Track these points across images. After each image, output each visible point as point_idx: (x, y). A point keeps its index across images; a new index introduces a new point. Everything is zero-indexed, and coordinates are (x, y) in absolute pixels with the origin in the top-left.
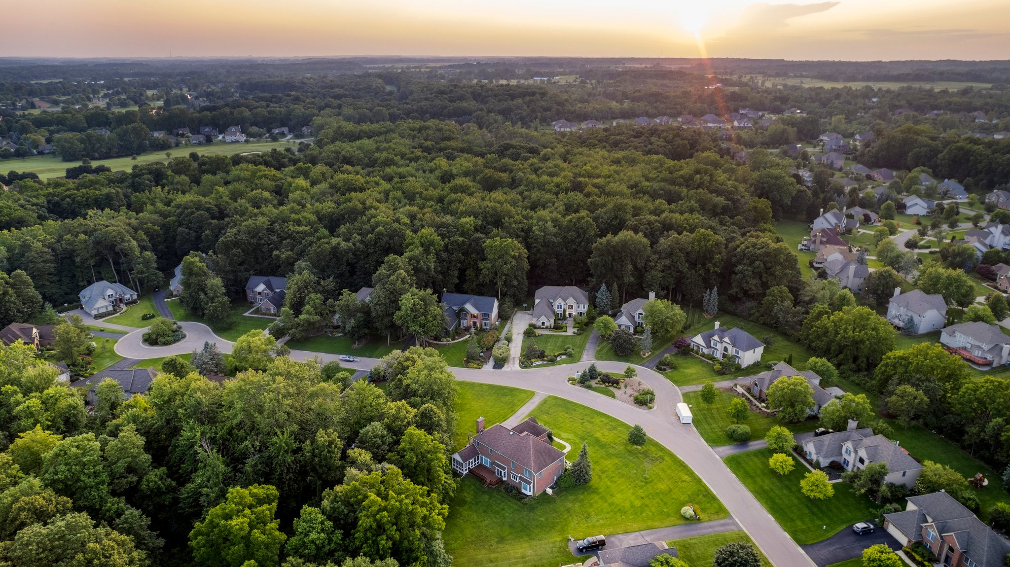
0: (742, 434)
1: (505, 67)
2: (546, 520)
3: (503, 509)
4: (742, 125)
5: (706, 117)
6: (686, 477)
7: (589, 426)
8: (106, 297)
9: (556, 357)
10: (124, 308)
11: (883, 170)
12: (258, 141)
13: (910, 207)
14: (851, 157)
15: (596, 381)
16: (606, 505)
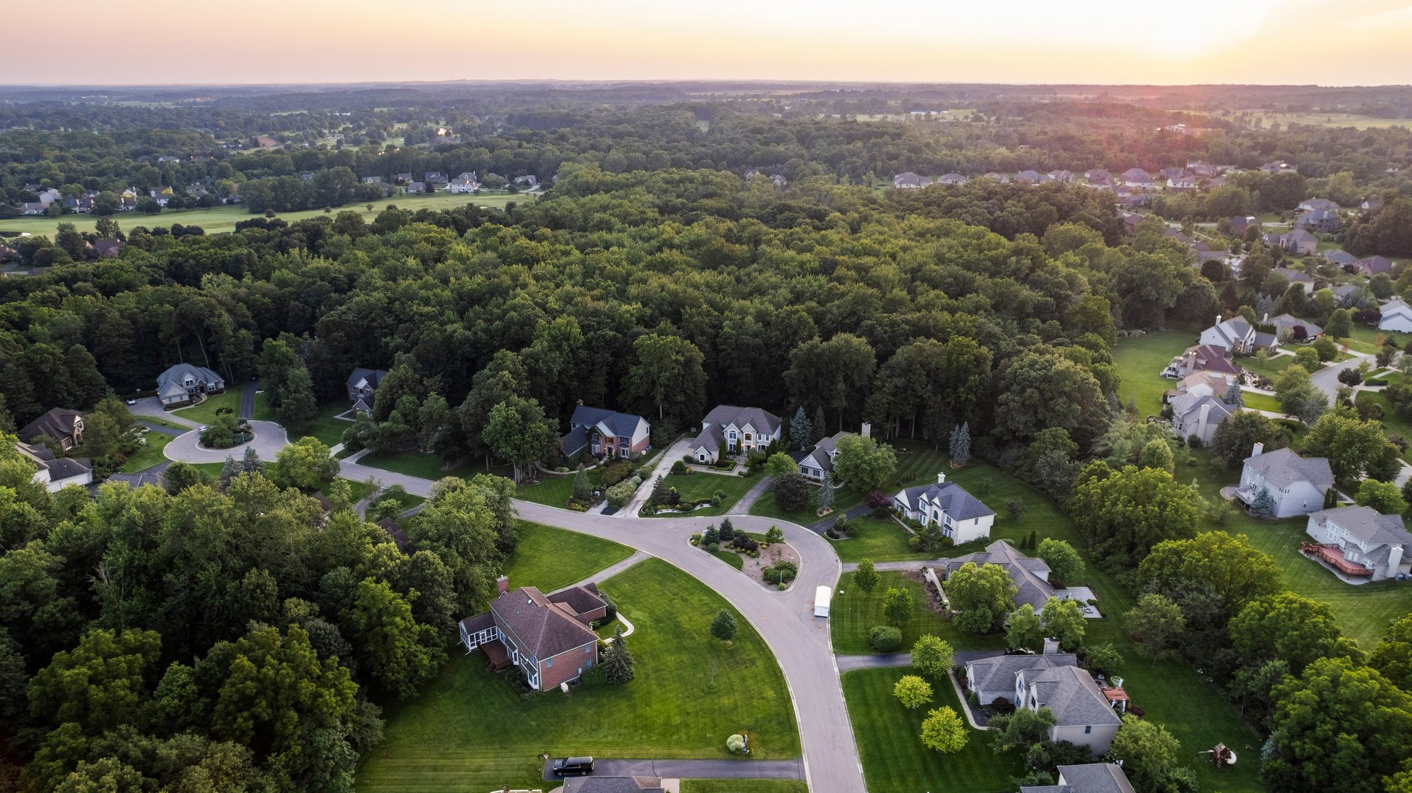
0: (884, 640)
1: (875, 96)
2: (538, 726)
3: (492, 703)
4: (1179, 186)
5: (1130, 173)
6: (770, 694)
7: (678, 603)
8: (184, 384)
9: (694, 505)
10: (204, 397)
11: (1373, 258)
12: (492, 193)
13: (1387, 318)
14: (1336, 237)
15: (727, 543)
16: (631, 716)
